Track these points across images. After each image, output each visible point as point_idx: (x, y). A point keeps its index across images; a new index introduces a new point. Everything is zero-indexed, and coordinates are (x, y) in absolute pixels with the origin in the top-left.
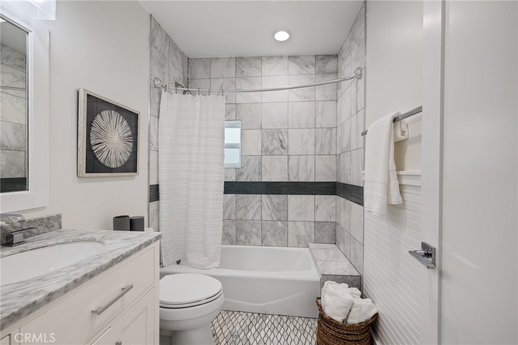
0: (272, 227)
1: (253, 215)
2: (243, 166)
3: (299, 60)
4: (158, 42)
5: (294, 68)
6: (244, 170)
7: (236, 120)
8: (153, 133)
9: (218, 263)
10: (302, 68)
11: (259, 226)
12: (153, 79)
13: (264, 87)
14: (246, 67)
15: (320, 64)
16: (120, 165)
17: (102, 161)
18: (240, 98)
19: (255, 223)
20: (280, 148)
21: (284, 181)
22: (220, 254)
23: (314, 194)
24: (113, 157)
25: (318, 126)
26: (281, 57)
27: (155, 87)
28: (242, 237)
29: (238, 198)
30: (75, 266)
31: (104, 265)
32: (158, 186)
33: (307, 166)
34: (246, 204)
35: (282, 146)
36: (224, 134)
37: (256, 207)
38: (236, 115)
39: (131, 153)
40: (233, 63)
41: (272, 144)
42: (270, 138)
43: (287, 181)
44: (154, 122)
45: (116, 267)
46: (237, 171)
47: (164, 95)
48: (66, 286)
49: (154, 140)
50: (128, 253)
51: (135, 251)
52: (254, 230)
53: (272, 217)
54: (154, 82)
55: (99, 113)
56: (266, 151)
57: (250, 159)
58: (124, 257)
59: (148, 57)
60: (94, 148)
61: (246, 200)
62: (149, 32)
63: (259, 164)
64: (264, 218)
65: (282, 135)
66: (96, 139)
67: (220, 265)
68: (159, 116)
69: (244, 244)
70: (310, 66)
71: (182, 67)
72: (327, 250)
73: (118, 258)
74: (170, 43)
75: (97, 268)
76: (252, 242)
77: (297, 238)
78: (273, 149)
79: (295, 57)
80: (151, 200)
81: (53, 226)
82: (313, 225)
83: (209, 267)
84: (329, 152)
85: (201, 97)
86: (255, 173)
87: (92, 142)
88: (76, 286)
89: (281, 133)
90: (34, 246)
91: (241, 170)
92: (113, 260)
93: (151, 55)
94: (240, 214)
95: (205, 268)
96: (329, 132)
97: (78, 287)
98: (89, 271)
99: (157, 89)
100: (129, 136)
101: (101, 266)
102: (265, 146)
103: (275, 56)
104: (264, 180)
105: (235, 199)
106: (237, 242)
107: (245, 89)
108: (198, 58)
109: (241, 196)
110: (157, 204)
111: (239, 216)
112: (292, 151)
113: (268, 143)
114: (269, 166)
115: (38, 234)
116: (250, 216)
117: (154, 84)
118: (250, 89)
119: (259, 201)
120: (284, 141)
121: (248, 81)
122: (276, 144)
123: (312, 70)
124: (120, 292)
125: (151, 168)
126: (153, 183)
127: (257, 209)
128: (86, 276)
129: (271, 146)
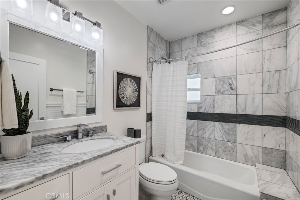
0: (223, 145)
1: (209, 135)
2: (202, 102)
3: (246, 23)
4: (151, 39)
5: (241, 30)
6: (202, 105)
7: (197, 73)
8: (149, 86)
9: (183, 161)
10: (249, 28)
11: (213, 143)
12: (149, 58)
13: (217, 49)
14: (204, 39)
15: (267, 20)
16: (132, 103)
17: (123, 102)
18: (200, 59)
19: (210, 140)
20: (230, 89)
21: (233, 113)
22: (183, 157)
23: (262, 125)
24: (128, 100)
25: (265, 69)
26: (230, 25)
27: (150, 62)
28: (201, 148)
29: (198, 123)
30: (98, 150)
31: (108, 152)
32: (151, 113)
33: (254, 103)
34: (204, 127)
35: (231, 88)
36: (187, 83)
37: (211, 130)
38: (197, 70)
39: (137, 97)
40: (195, 38)
41: (223, 87)
42: (222, 83)
43: (236, 113)
44: (149, 81)
45: (113, 154)
46: (198, 105)
47: (155, 65)
48: (90, 159)
49: (149, 90)
50: (120, 148)
51: (124, 148)
52: (209, 145)
53: (223, 138)
54: (150, 60)
55: (122, 80)
56: (218, 92)
57: (207, 98)
58: (118, 150)
59: (146, 48)
60: (120, 96)
61: (204, 125)
62: (147, 35)
63: (213, 101)
64: (217, 138)
65: (232, 80)
66: (121, 92)
67: (183, 163)
68: (152, 77)
69: (202, 153)
70: (257, 24)
71: (166, 48)
72: (273, 173)
73: (115, 150)
74: (158, 37)
75: (104, 153)
76: (208, 153)
77: (245, 157)
78: (224, 90)
79: (242, 21)
80: (147, 121)
81: (104, 130)
82: (260, 150)
83: (176, 163)
84: (278, 91)
85: (173, 64)
86: (210, 107)
87: (119, 94)
88: (95, 160)
89: (231, 79)
90: (94, 138)
91: (200, 105)
92: (112, 151)
93: (148, 47)
94: (200, 133)
95: (174, 163)
96: (277, 74)
97: (95, 161)
98: (100, 154)
99: (151, 63)
100: (136, 89)
101: (106, 153)
102: (218, 89)
103: (226, 26)
104: (217, 112)
105: (197, 123)
106: (198, 151)
107: (203, 52)
108: (175, 41)
109: (200, 121)
110: (150, 123)
111: (199, 135)
112: (239, 91)
113: (220, 87)
114: (221, 103)
115: (98, 133)
116: (206, 135)
117: (150, 61)
118: (206, 52)
119: (213, 126)
120: (233, 84)
121: (206, 47)
122: (226, 87)
123: (259, 27)
124: (116, 166)
125: (147, 104)
126: (149, 112)
127: (212, 132)
128: (99, 156)
129: (222, 88)
